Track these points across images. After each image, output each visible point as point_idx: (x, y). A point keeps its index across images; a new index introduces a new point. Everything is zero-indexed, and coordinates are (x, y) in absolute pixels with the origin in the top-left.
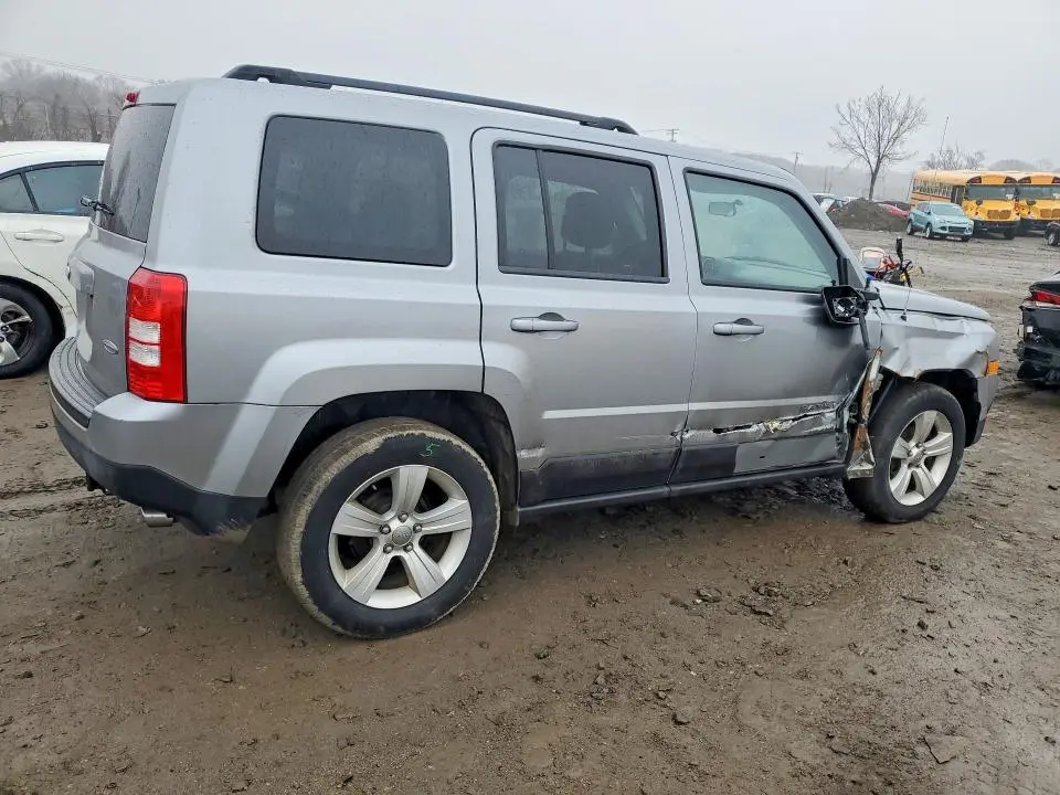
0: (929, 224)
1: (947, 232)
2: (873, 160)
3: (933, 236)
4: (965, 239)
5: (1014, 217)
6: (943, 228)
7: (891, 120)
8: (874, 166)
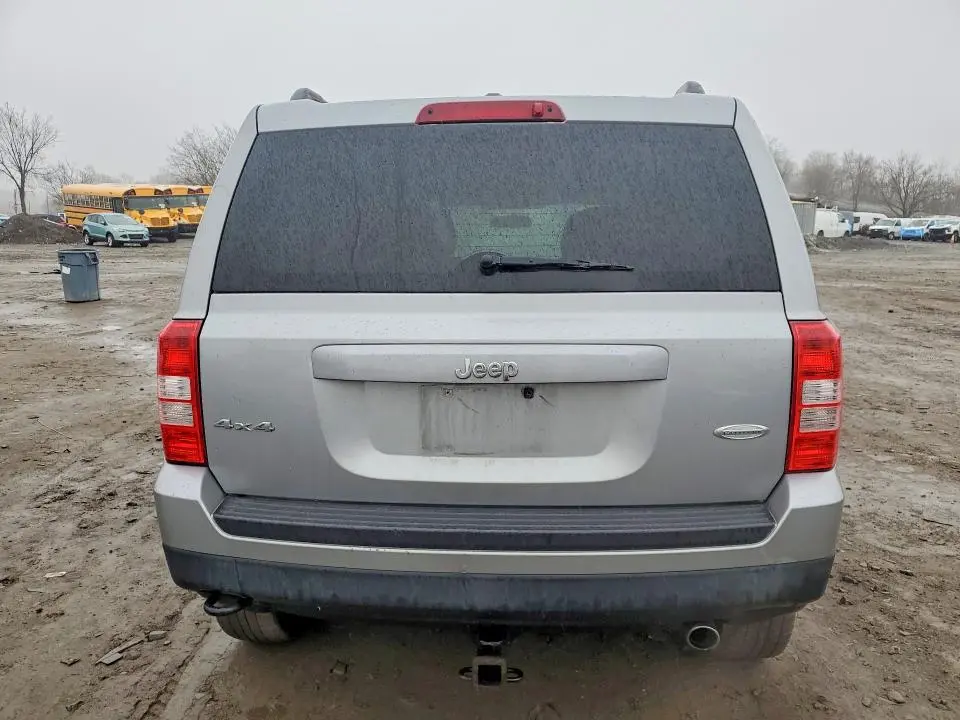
0: (109, 234)
1: (128, 239)
2: (18, 176)
3: (118, 244)
4: (144, 245)
5: (172, 223)
6: (125, 236)
7: (22, 136)
8: (19, 182)
